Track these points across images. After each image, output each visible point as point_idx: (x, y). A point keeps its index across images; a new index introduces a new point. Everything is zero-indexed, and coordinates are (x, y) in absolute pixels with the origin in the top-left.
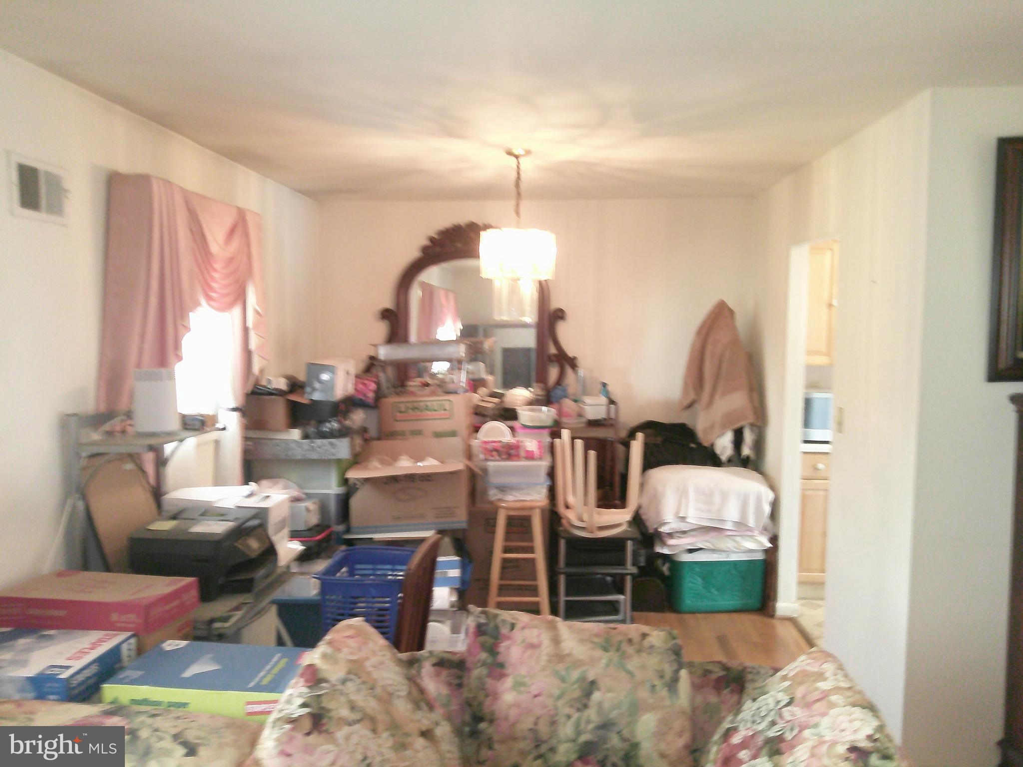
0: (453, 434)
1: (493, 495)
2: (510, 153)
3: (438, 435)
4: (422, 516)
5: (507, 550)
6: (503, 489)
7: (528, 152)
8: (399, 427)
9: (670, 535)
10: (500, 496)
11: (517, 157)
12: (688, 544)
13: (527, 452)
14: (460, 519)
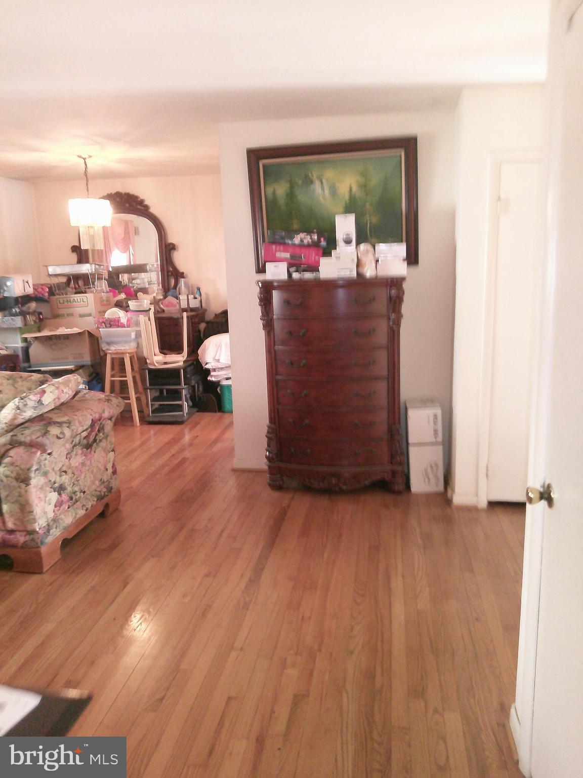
0: (90, 315)
1: (104, 347)
2: (80, 157)
3: (81, 316)
4: (66, 358)
5: (113, 376)
6: (109, 344)
7: (90, 157)
8: (61, 311)
9: (214, 370)
10: (107, 347)
11: (84, 159)
12: (225, 375)
13: (122, 323)
14: (87, 359)
